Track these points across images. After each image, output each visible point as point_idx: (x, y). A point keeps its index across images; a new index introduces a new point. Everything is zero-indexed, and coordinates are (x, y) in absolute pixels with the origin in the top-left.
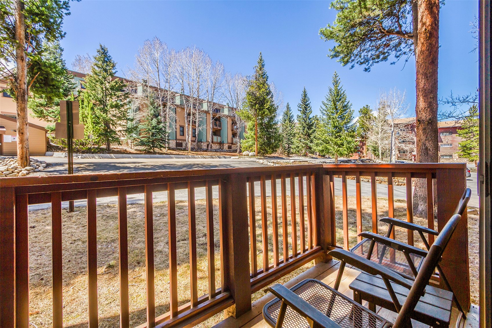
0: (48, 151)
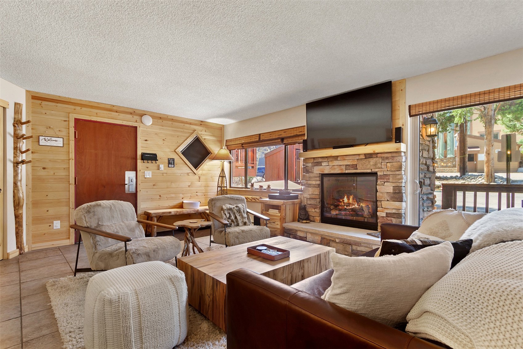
0: (520, 167)
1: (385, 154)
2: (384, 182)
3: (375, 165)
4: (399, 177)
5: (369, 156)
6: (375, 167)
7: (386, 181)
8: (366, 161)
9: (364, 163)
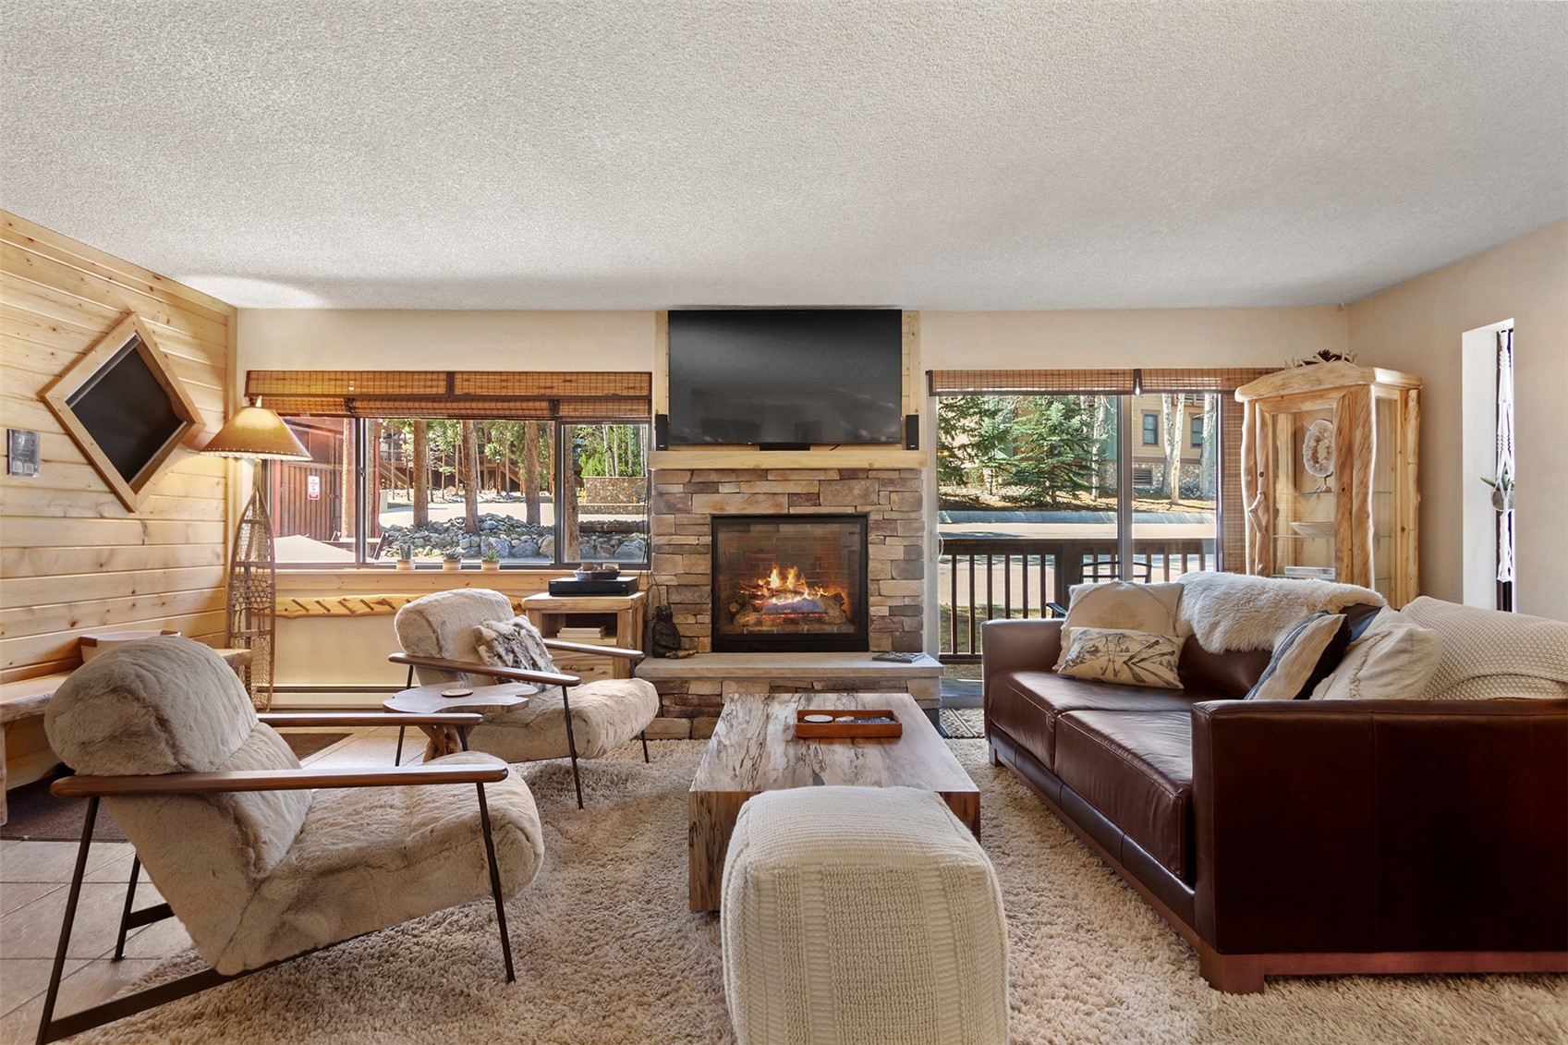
1: (886, 472)
2: (885, 537)
3: (865, 496)
4: (916, 525)
5: (848, 474)
6: (863, 501)
7: (889, 534)
8: (842, 487)
9: (840, 492)
